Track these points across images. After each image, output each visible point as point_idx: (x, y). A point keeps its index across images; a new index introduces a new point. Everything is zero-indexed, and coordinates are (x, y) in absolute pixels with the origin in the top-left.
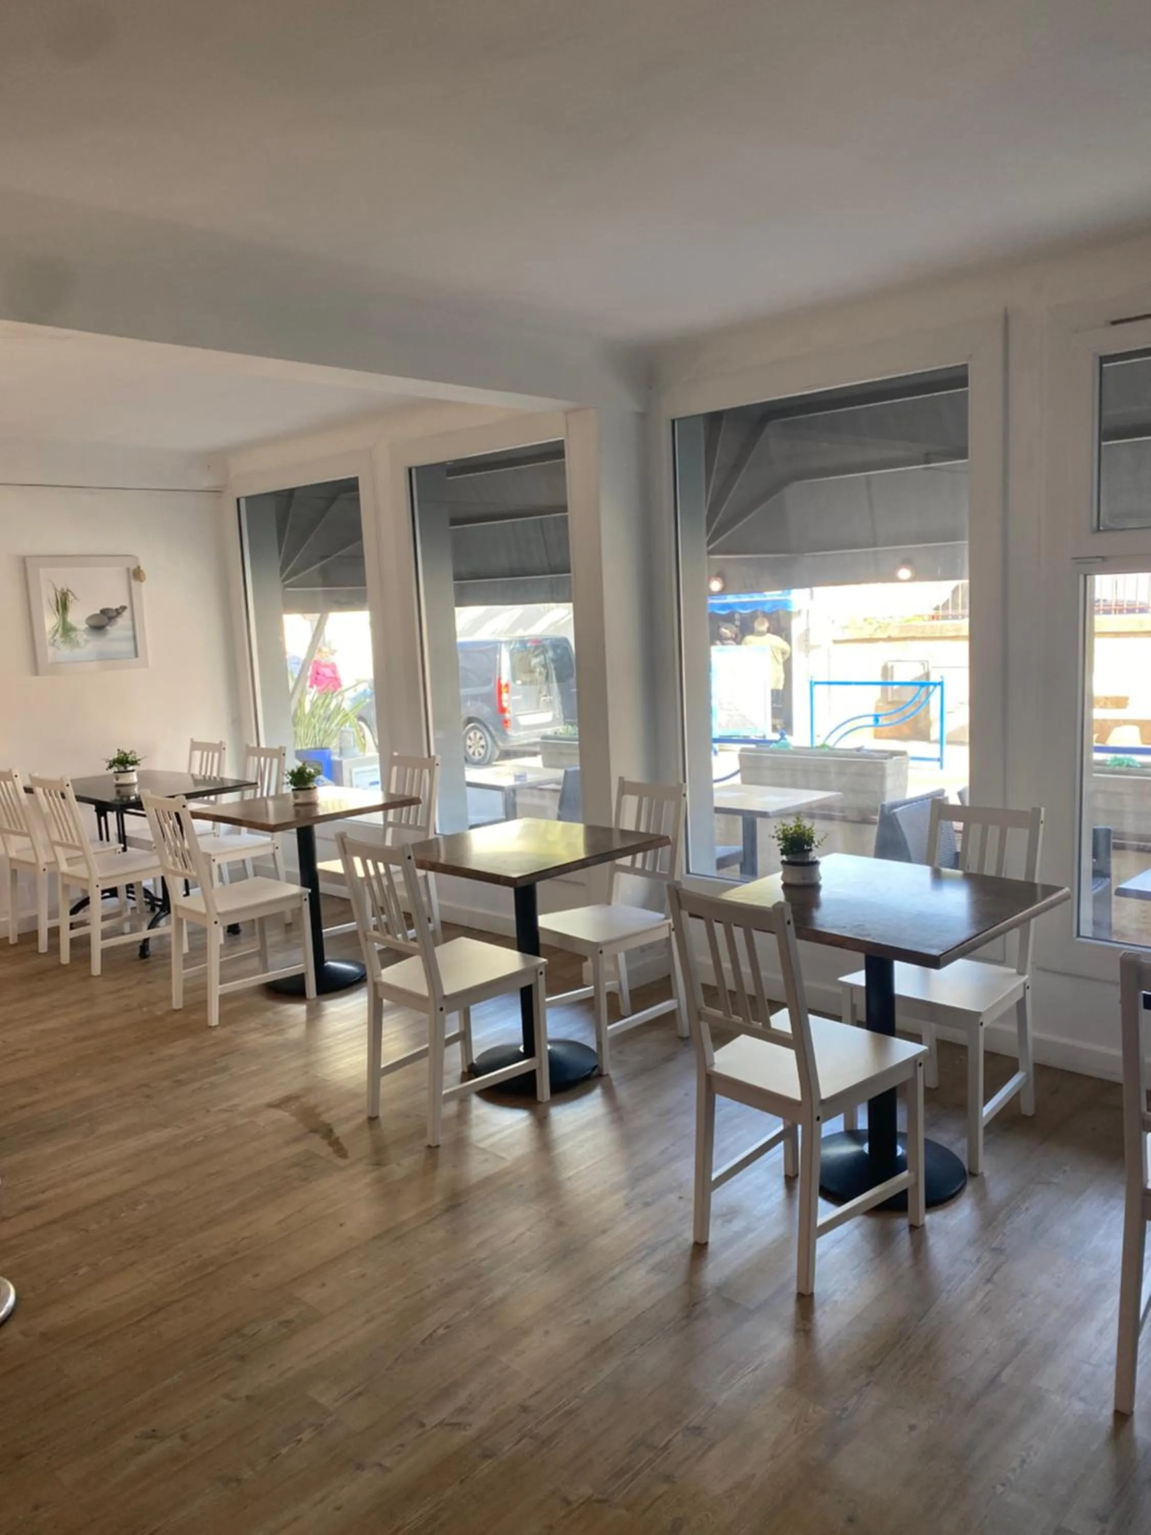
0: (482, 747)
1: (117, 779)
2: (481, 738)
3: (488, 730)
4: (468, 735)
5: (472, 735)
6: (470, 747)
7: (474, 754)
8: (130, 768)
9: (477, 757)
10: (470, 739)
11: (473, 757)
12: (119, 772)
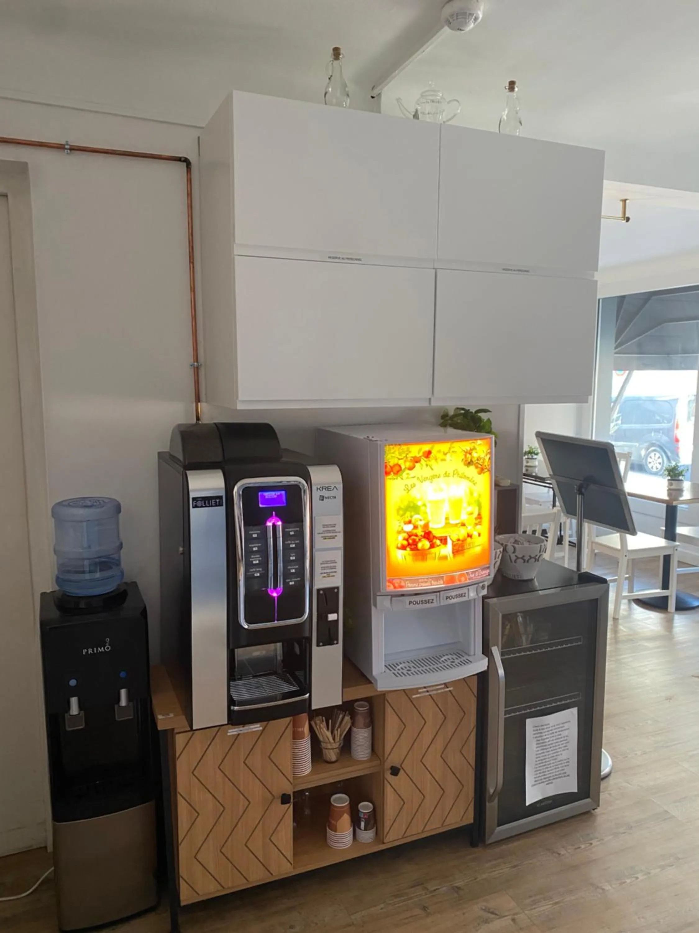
0: (660, 463)
1: (527, 462)
2: (659, 458)
3: (665, 453)
4: (650, 455)
5: (652, 455)
6: (650, 463)
7: (652, 467)
8: (535, 457)
9: (654, 470)
10: (651, 457)
11: (651, 469)
12: (528, 458)
